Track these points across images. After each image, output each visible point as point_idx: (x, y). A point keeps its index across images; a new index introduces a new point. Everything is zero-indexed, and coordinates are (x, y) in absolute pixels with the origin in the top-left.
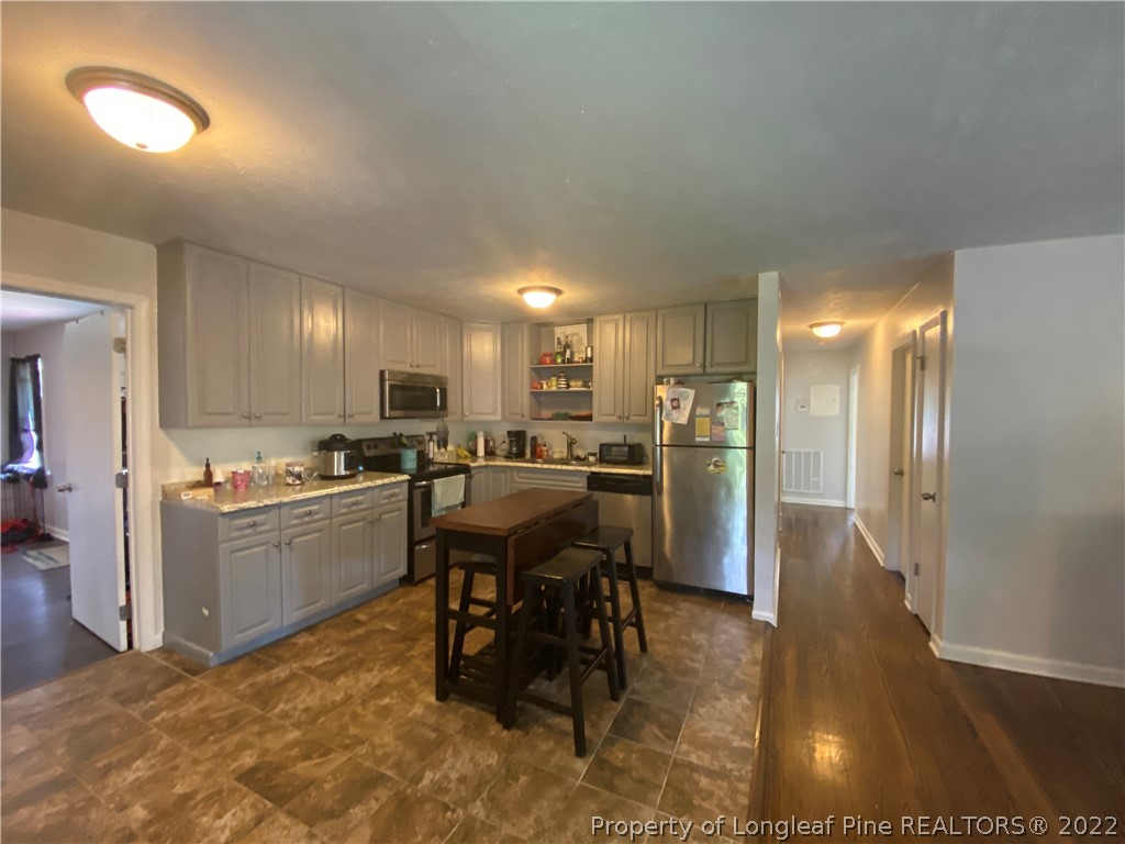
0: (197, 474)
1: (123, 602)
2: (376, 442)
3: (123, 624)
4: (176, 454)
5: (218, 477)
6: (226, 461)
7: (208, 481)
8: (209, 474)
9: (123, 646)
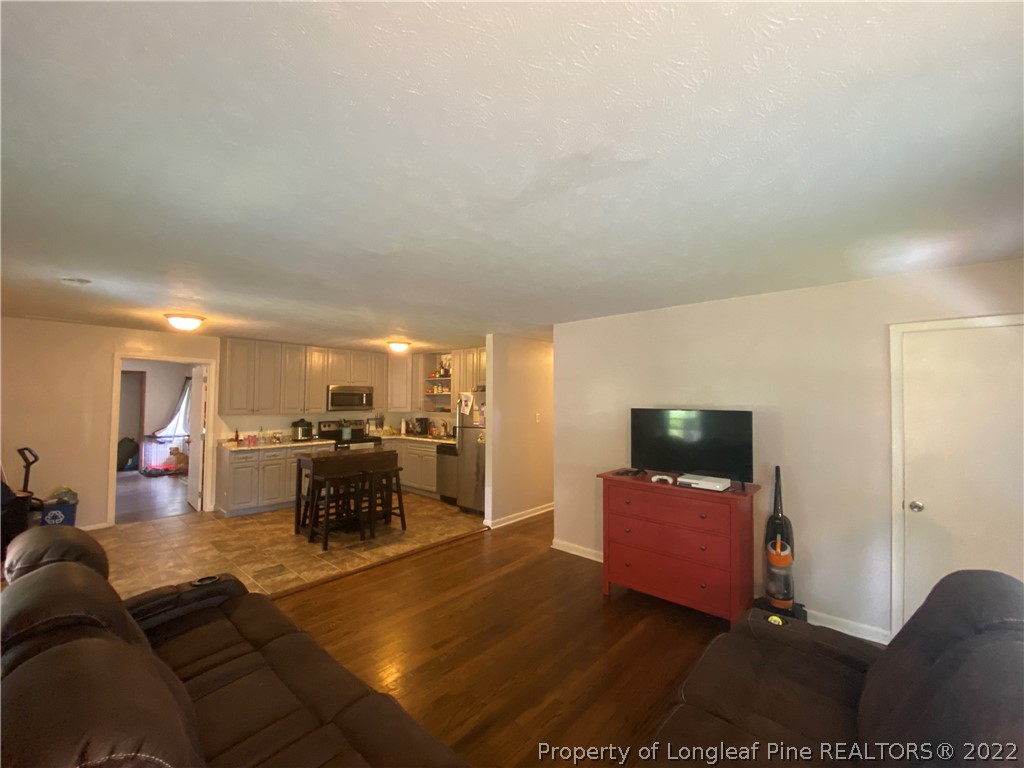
0: (232, 435)
1: (200, 490)
2: (329, 423)
3: (200, 500)
4: (224, 426)
5: (241, 437)
6: (246, 430)
7: (236, 439)
8: (237, 436)
9: (199, 509)
